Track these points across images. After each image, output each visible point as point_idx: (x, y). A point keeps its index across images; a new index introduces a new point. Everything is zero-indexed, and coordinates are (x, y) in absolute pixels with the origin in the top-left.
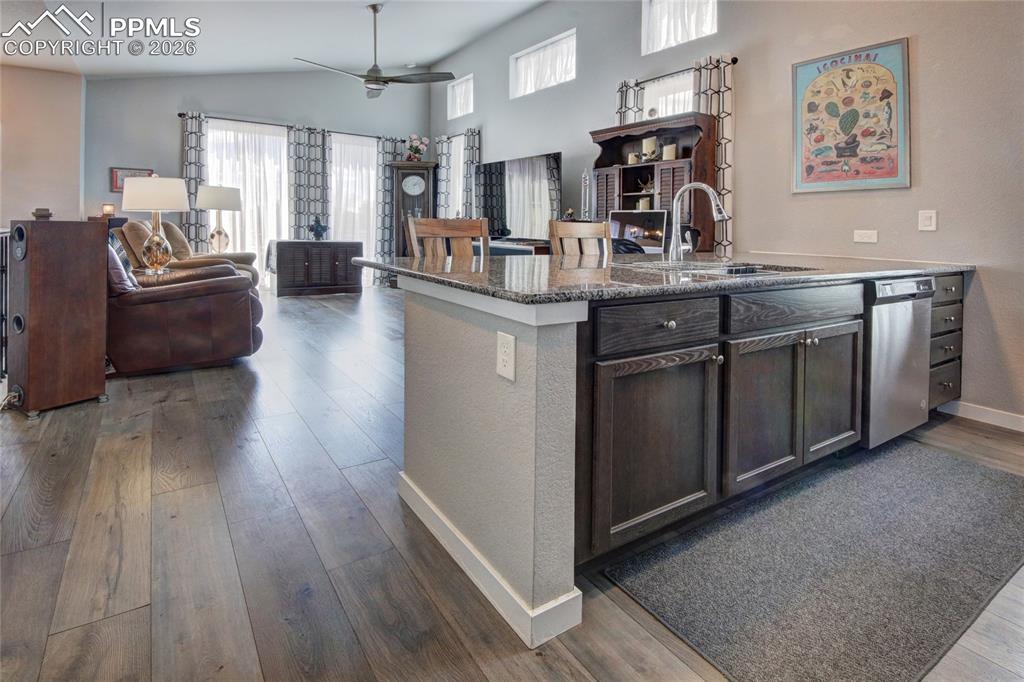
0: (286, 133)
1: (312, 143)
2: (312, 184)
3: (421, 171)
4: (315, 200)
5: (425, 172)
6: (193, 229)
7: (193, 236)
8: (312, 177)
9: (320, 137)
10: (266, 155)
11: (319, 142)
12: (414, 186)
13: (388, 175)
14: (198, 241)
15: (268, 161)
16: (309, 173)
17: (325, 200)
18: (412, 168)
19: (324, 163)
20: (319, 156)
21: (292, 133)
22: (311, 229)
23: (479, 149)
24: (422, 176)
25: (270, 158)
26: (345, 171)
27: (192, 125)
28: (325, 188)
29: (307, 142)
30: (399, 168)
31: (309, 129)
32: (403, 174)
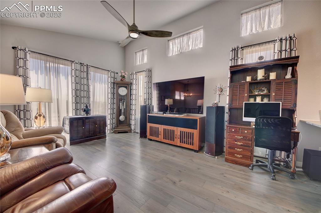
0: (70, 65)
1: (82, 71)
2: (82, 89)
3: (126, 86)
4: (84, 97)
5: (127, 86)
6: (22, 113)
7: (22, 117)
8: (82, 86)
9: (85, 67)
10: (61, 74)
11: (85, 70)
12: (123, 91)
13: (112, 87)
14: (26, 119)
15: (62, 78)
16: (81, 84)
17: (89, 98)
18: (122, 84)
19: (88, 80)
20: (85, 76)
21: (73, 64)
22: (85, 111)
23: (151, 77)
24: (126, 87)
25: (63, 76)
26: (96, 84)
27: (21, 54)
28: (88, 91)
29: (80, 70)
30: (117, 84)
31: (81, 63)
32: (119, 86)
